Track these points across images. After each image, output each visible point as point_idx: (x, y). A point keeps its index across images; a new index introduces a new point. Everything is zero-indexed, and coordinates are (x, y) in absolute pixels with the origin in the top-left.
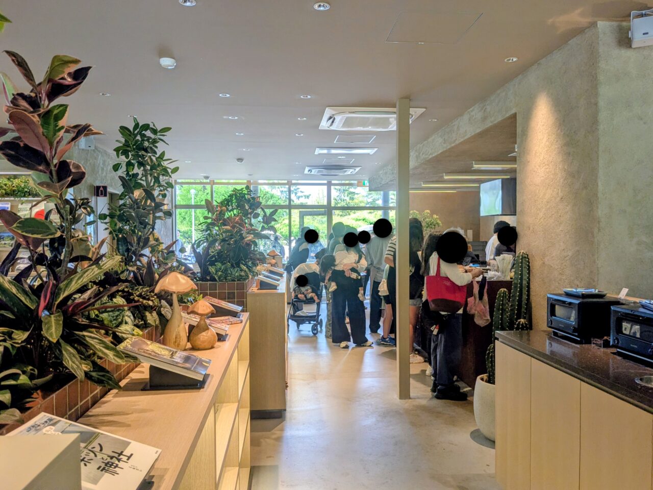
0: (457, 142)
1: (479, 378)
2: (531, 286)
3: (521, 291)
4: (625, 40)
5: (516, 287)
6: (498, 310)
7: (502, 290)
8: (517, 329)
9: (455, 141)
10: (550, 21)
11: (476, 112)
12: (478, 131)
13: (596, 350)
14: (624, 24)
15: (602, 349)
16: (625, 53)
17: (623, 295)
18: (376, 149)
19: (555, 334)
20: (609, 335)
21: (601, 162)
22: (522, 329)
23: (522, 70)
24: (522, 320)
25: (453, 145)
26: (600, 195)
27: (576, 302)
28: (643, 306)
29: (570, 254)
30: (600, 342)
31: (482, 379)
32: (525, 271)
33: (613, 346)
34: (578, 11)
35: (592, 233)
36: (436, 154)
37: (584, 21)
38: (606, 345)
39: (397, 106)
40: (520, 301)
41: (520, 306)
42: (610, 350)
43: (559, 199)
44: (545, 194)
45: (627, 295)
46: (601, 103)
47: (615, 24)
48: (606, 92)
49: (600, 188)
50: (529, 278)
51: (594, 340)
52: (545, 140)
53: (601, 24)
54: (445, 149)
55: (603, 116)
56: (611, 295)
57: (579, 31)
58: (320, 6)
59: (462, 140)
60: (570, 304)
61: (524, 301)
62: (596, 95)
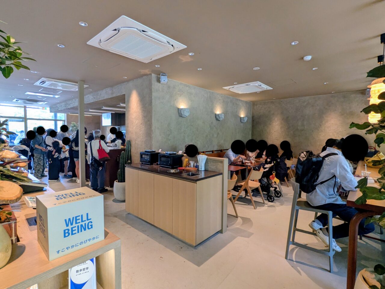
0: (100, 99)
1: (115, 181)
2: (131, 150)
3: (128, 152)
4: (159, 80)
5: (127, 151)
6: (122, 158)
7: (123, 152)
8: (128, 164)
9: (99, 99)
10: (139, 71)
11: (109, 90)
12: (110, 97)
13: (155, 166)
14: (159, 76)
15: (156, 166)
16: (158, 84)
17: (160, 151)
18: (60, 96)
19: (142, 163)
20: (158, 162)
21: (153, 114)
22: (130, 163)
23: (127, 81)
24: (129, 161)
25: (98, 100)
26: (153, 123)
27: (149, 153)
28: (166, 154)
29: (144, 140)
30: (156, 164)
31: (116, 182)
32: (130, 145)
33: (160, 164)
34: (148, 70)
35: (151, 134)
36: (90, 102)
37: (149, 73)
38: (157, 164)
39: (78, 83)
40: (128, 155)
41: (128, 157)
42: (158, 166)
43: (140, 123)
44: (136, 122)
45: (161, 151)
46: (153, 97)
47: (156, 75)
48: (154, 94)
49: (153, 122)
50: (131, 148)
51: (154, 164)
52: (136, 105)
53: (153, 75)
54: (94, 101)
55: (153, 101)
56: (157, 152)
57: (146, 75)
58: (60, 45)
59: (103, 99)
60: (147, 154)
61: (129, 155)
62: (152, 95)
